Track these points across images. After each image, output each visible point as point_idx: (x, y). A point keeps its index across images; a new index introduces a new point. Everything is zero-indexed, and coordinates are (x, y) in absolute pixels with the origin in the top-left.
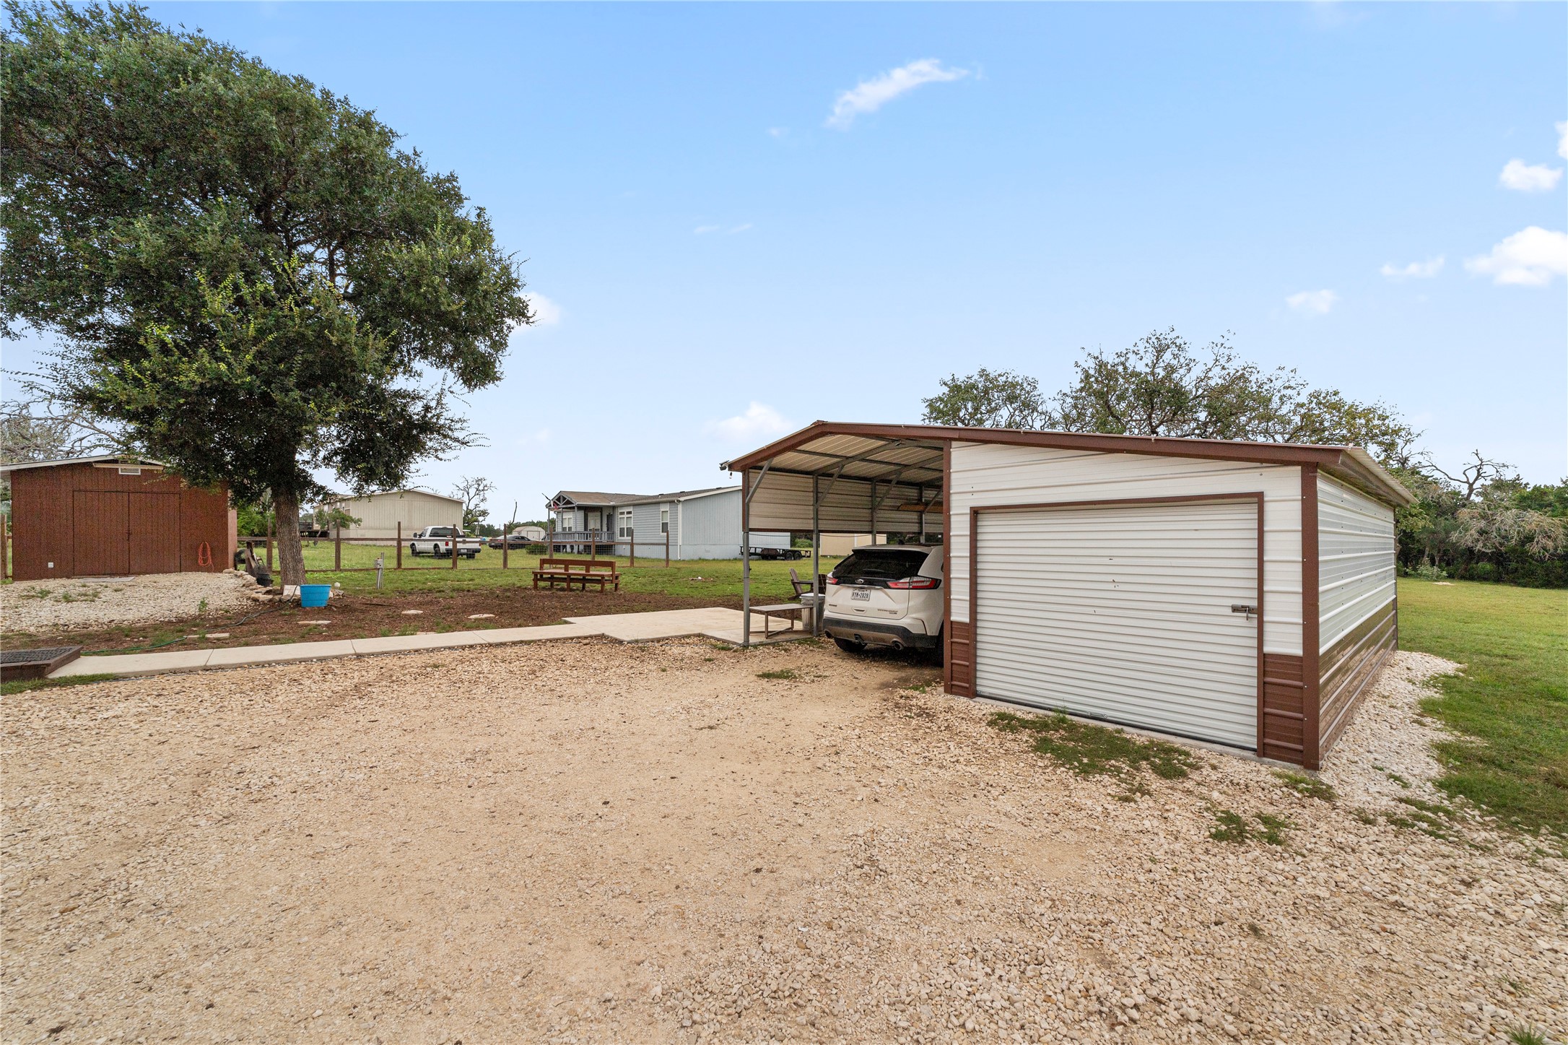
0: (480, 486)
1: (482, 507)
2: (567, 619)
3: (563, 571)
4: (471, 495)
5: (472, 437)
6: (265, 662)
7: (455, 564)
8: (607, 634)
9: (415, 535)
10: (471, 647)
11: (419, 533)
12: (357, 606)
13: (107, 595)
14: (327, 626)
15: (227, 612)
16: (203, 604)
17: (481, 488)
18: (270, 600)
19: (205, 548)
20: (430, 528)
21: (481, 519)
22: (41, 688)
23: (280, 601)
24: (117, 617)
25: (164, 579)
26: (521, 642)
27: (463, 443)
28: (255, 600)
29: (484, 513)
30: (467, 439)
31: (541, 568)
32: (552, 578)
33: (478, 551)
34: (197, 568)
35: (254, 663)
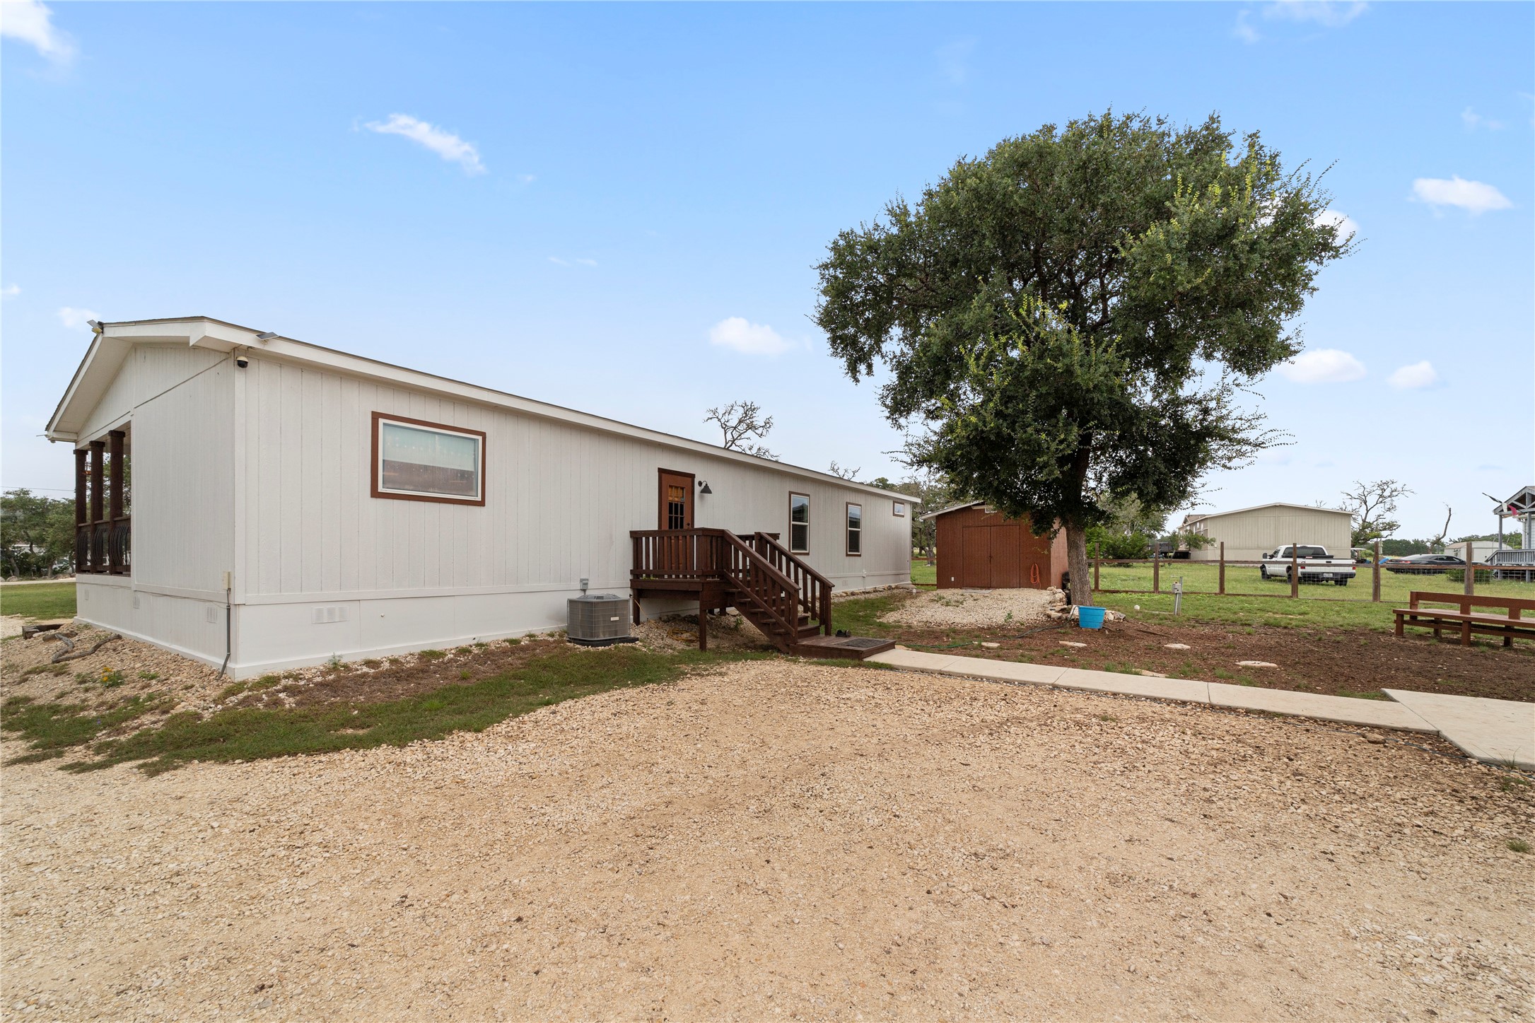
0: (1386, 492)
1: (1389, 517)
2: (1389, 691)
3: (1457, 613)
4: (1370, 504)
5: (1270, 435)
6: (980, 677)
7: (1295, 591)
8: (1445, 733)
9: (1265, 556)
10: (1184, 703)
11: (1271, 553)
12: (1130, 632)
13: (969, 603)
14: (1080, 649)
15: (1022, 624)
16: (1010, 616)
17: (1387, 493)
18: (1060, 618)
19: (1035, 568)
20: (1282, 549)
21: (1384, 533)
22: (860, 666)
23: (1066, 619)
24: (957, 620)
25: (1007, 593)
26: (1262, 712)
27: (1256, 445)
28: (1049, 616)
29: (1391, 526)
30: (1261, 439)
31: (1413, 604)
32: (1437, 622)
33: (1352, 576)
34: (1030, 586)
35: (971, 675)
